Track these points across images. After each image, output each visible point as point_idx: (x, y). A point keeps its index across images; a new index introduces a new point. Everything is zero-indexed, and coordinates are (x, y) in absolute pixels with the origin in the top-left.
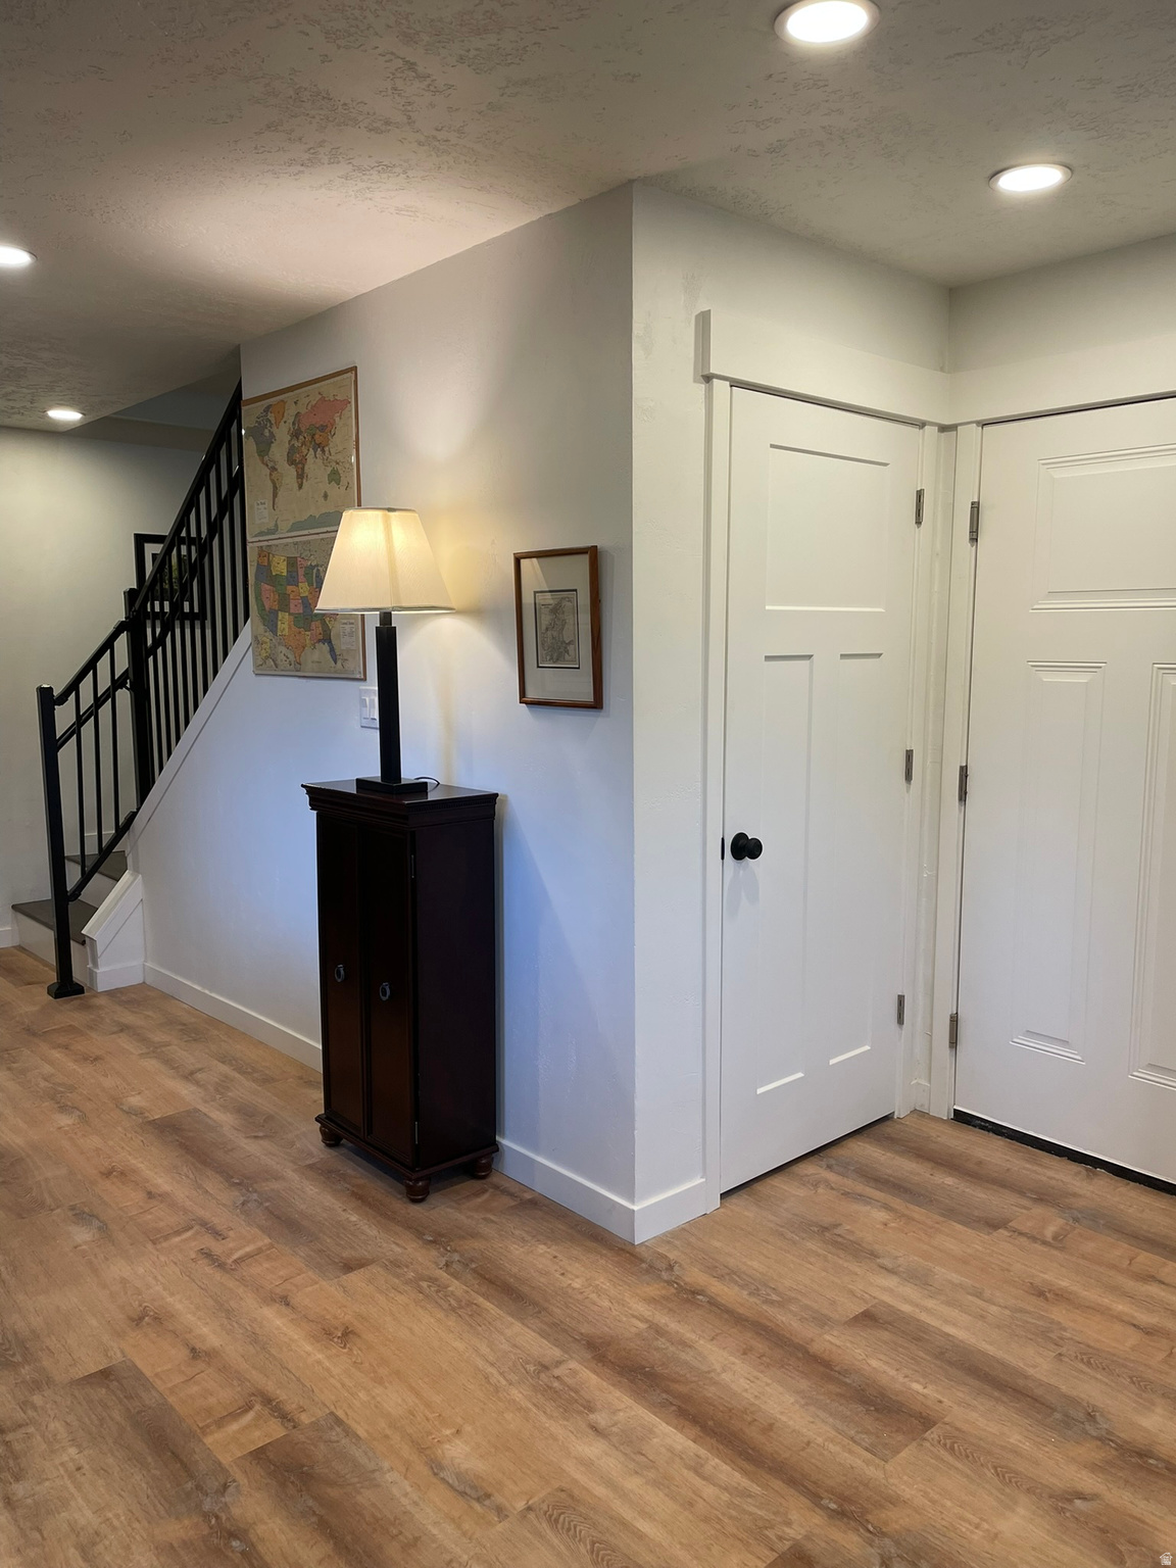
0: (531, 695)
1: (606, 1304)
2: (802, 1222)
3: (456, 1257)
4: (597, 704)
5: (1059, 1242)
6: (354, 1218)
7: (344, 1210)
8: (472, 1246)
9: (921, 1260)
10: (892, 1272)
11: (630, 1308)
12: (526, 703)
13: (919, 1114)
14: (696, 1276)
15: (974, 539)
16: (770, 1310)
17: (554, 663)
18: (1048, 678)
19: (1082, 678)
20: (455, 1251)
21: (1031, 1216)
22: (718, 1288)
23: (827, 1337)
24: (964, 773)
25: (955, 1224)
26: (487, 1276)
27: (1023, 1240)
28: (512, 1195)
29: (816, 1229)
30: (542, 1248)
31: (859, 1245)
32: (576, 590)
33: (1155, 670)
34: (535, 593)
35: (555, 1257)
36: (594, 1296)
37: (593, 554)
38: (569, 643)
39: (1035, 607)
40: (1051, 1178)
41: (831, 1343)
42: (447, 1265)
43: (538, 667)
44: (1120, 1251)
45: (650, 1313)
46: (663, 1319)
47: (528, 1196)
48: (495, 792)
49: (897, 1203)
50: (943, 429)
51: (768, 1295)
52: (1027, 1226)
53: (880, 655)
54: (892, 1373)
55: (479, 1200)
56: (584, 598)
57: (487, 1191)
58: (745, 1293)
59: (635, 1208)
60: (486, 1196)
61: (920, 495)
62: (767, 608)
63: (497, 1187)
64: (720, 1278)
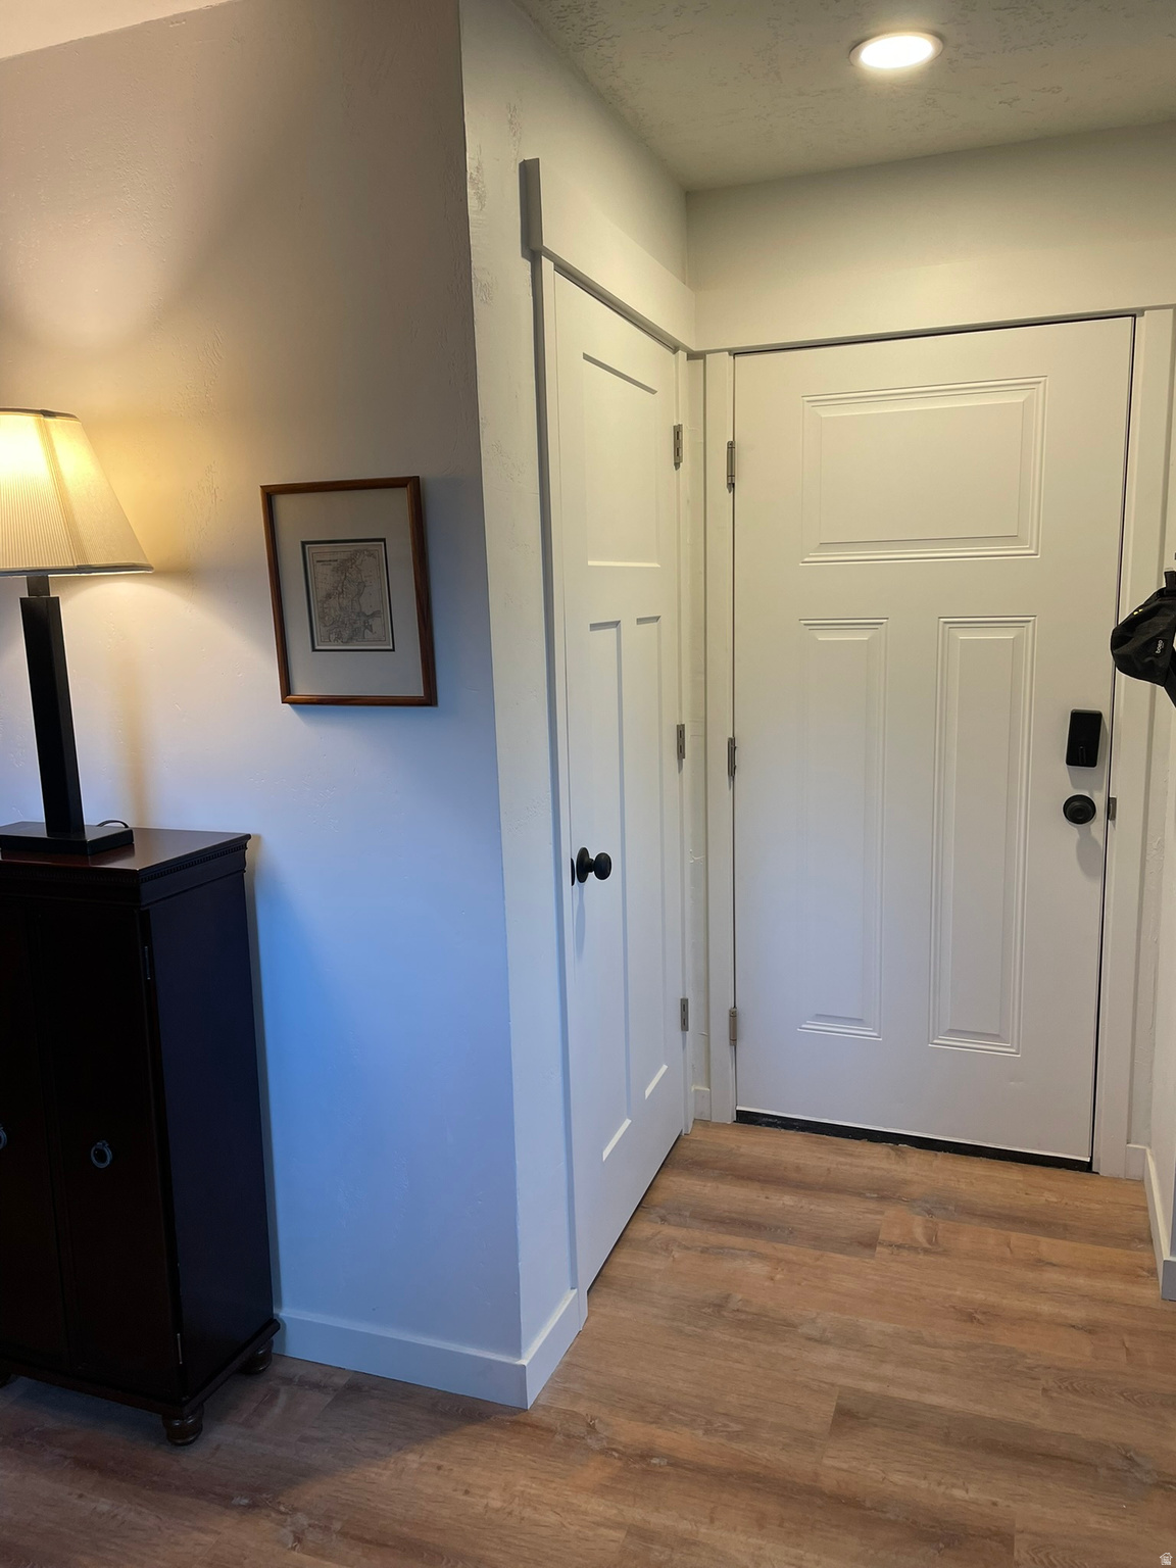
0: (301, 689)
1: (552, 1518)
2: (689, 1306)
3: (302, 1520)
4: (429, 699)
5: (934, 1246)
6: (104, 1505)
7: (81, 1496)
8: (314, 1492)
9: (837, 1315)
10: (822, 1341)
11: (585, 1513)
12: (292, 703)
13: (702, 1123)
14: (630, 1431)
15: (732, 486)
16: (743, 1448)
17: (346, 643)
18: (823, 637)
19: (863, 636)
20: (295, 1510)
21: (891, 1221)
22: (669, 1438)
23: (827, 1462)
24: (732, 744)
25: (833, 1255)
26: (368, 1537)
27: (905, 1253)
28: (317, 1386)
29: (709, 1310)
30: (412, 1460)
31: (766, 1316)
32: (384, 540)
33: (941, 624)
34: (304, 544)
35: (439, 1468)
36: (528, 1513)
37: (413, 486)
38: (373, 615)
39: (806, 560)
40: (873, 1168)
41: (839, 1469)
42: (298, 1539)
43: (314, 650)
44: (991, 1238)
45: (615, 1511)
46: (636, 1514)
47: (340, 1381)
48: (248, 833)
49: (762, 1246)
50: (692, 356)
51: (725, 1426)
52: (895, 1234)
53: (658, 618)
54: (923, 1484)
55: (277, 1410)
56: (401, 549)
57: (278, 1391)
58: (700, 1433)
59: (524, 1362)
60: (282, 1399)
61: (677, 432)
62: (590, 563)
63: (288, 1381)
64: (657, 1421)
